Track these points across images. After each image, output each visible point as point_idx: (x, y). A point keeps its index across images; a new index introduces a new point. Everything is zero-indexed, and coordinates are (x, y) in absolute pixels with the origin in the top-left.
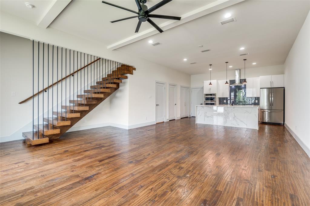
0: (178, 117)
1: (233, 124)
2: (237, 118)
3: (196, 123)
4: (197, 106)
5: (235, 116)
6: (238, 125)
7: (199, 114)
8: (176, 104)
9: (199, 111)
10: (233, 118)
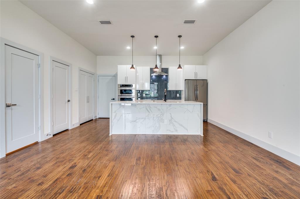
0: (73, 123)
1: (170, 130)
2: (175, 121)
3: (110, 135)
4: (112, 104)
5: (172, 118)
6: (177, 131)
7: (115, 117)
8: (69, 101)
9: (115, 112)
10: (170, 121)
